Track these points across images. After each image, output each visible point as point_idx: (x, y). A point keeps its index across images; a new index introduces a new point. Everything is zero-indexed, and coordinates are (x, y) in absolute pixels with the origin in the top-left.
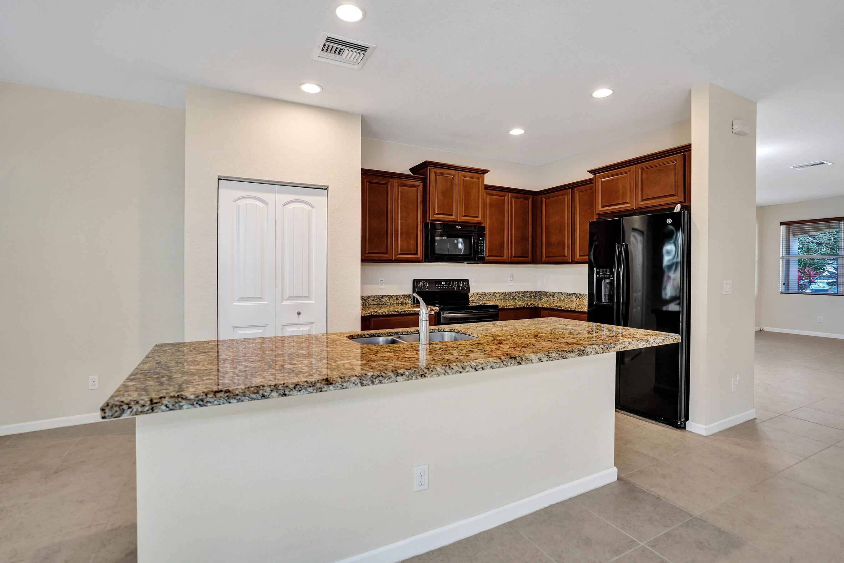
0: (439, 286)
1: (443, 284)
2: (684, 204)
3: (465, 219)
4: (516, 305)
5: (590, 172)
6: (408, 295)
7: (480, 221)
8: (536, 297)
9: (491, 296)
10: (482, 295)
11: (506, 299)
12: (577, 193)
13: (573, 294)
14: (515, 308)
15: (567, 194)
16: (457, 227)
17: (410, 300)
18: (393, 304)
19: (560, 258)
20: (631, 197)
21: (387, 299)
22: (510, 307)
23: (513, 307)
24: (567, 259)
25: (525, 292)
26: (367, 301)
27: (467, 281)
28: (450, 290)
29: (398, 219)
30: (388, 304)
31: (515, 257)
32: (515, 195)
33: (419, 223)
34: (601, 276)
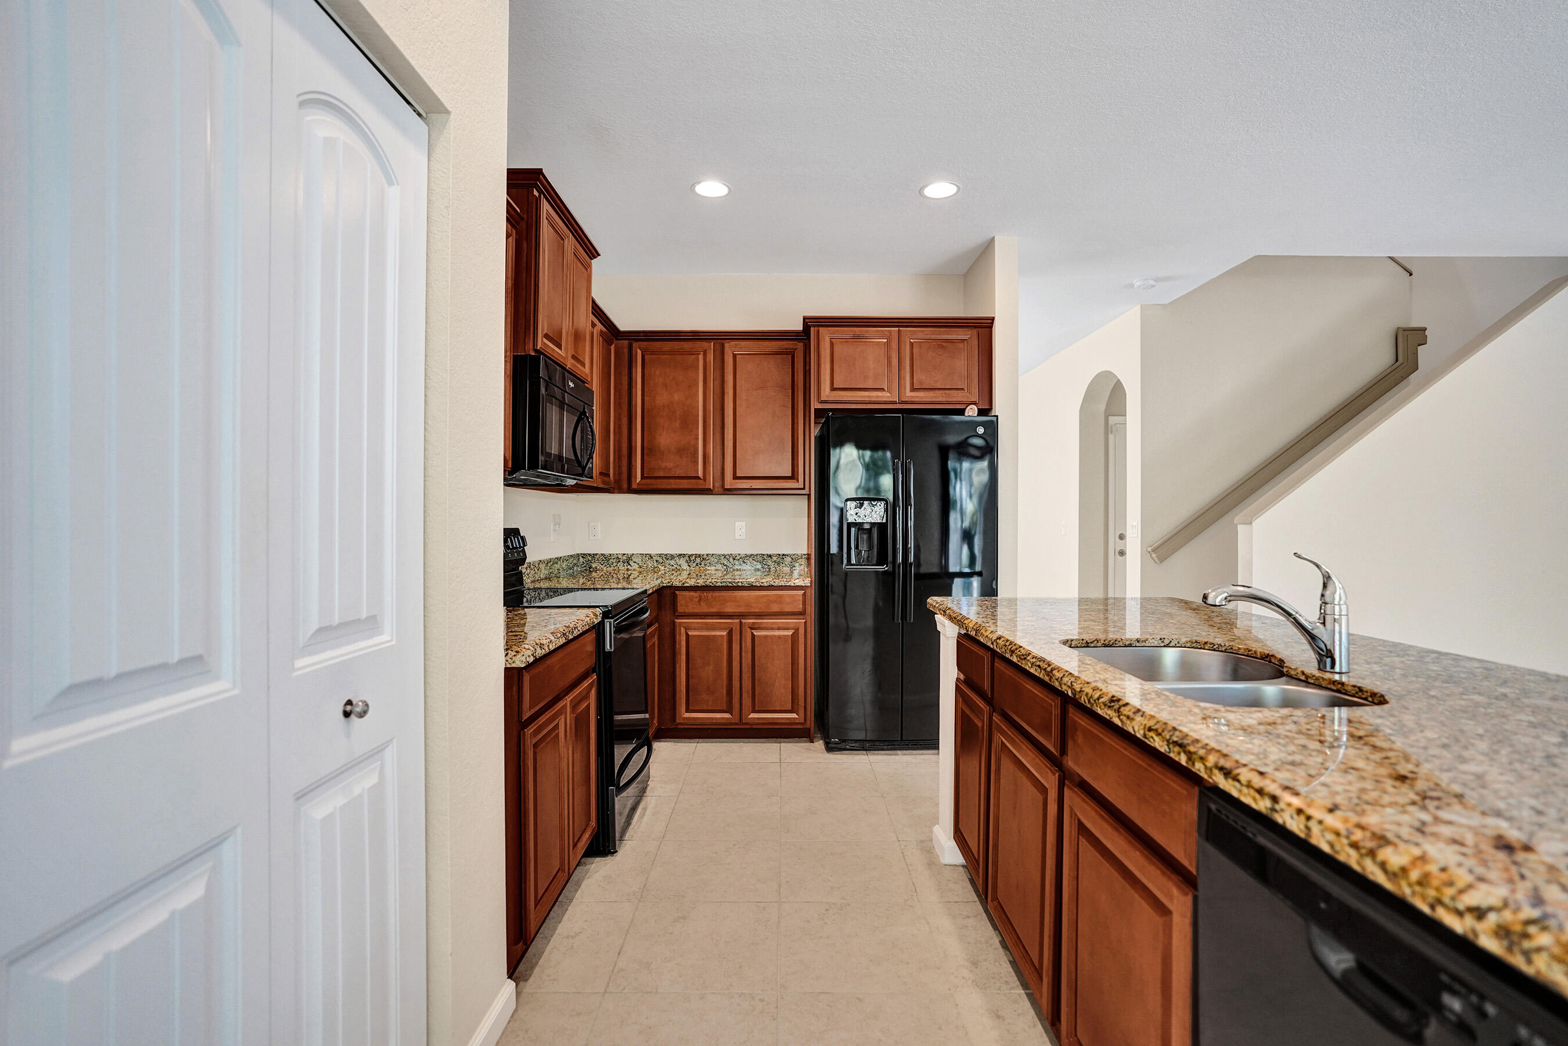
2: (983, 407)
3: (575, 367)
7: (588, 376)
9: (536, 570)
10: (536, 566)
11: (551, 575)
12: (731, 353)
13: (680, 555)
15: (704, 351)
16: (569, 383)
19: (684, 482)
20: (890, 381)
24: (704, 484)
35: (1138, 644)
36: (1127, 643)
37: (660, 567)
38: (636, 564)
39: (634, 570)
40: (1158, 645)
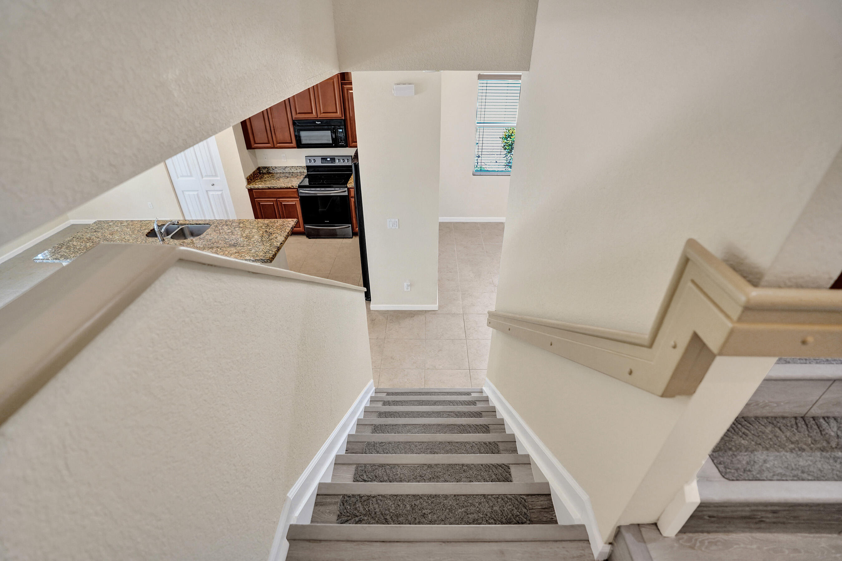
3: (324, 116)
7: (339, 115)
16: (317, 122)
21: (289, 169)
26: (275, 170)
29: (273, 119)
33: (290, 120)
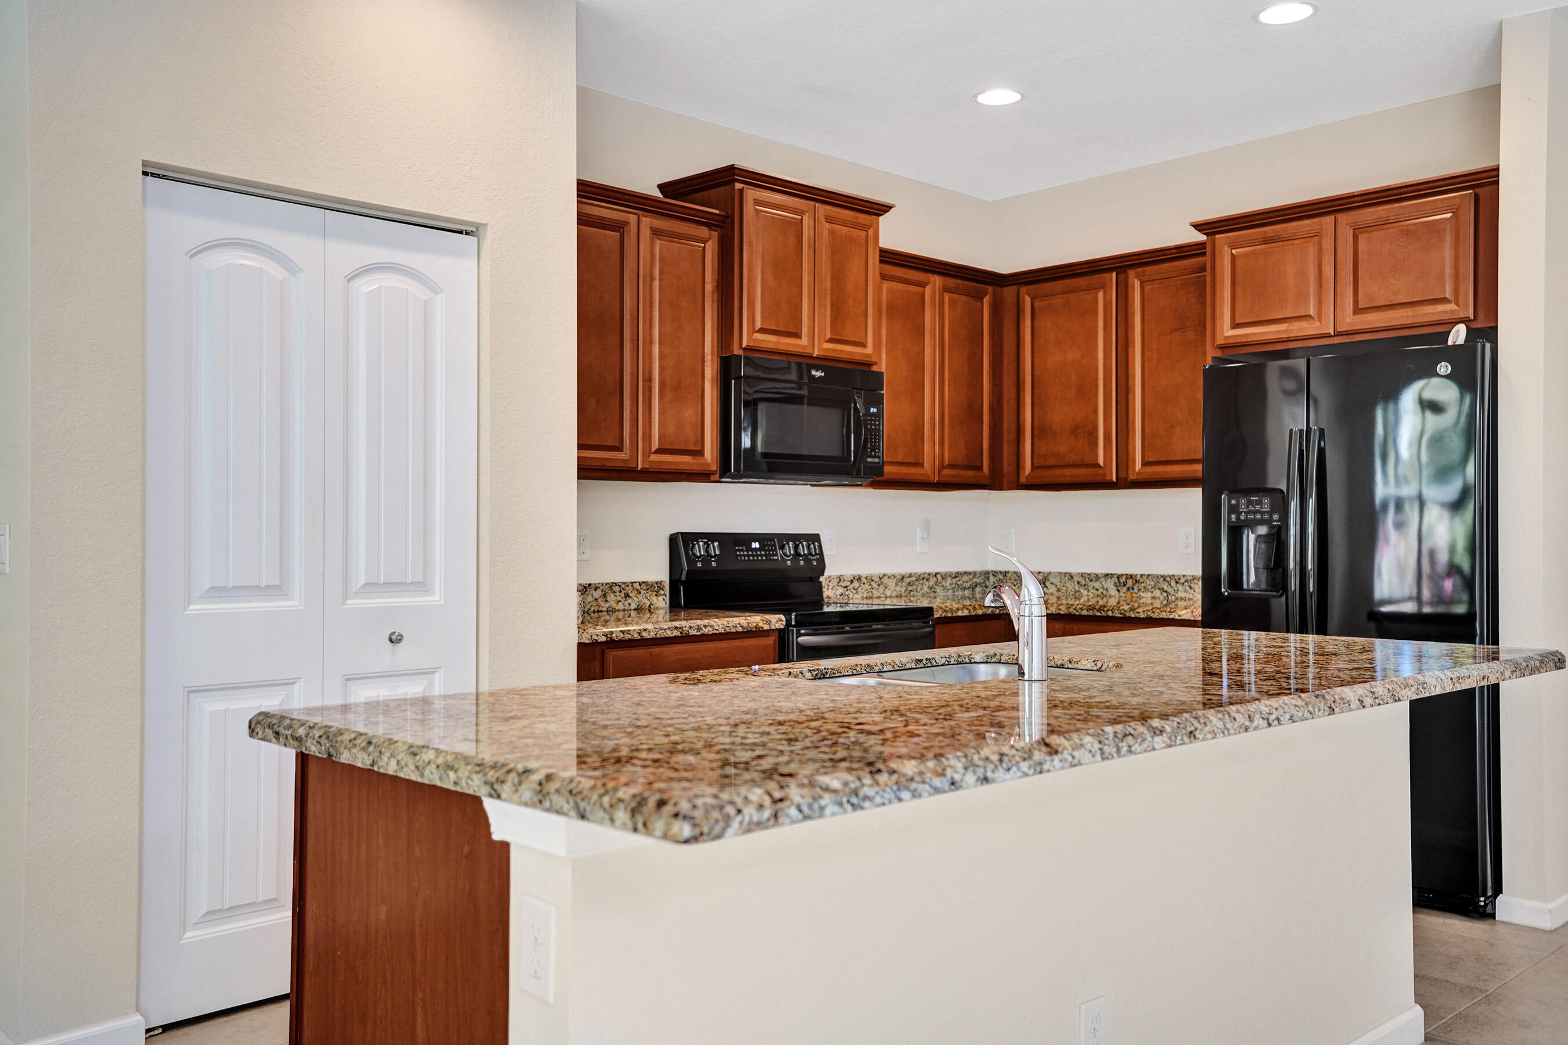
0: (745, 553)
1: (756, 549)
2: (1474, 325)
3: (834, 350)
4: (975, 609)
5: (1198, 227)
6: (657, 583)
7: (869, 356)
8: (986, 587)
9: (874, 585)
10: (852, 582)
11: (912, 593)
12: (1137, 284)
13: (1107, 575)
14: (971, 615)
15: (1103, 286)
17: (661, 598)
18: (614, 611)
19: (1082, 471)
20: (1320, 302)
21: (598, 594)
22: (960, 614)
23: (966, 613)
24: (1105, 475)
25: (957, 575)
27: (815, 538)
28: (773, 566)
29: (651, 343)
30: (601, 611)
31: (951, 466)
32: (951, 282)
33: (708, 358)
34: (1242, 518)
35: (1070, 666)
36: (1059, 663)
37: (1082, 590)
38: (1053, 586)
39: (1052, 594)
40: (1091, 669)
